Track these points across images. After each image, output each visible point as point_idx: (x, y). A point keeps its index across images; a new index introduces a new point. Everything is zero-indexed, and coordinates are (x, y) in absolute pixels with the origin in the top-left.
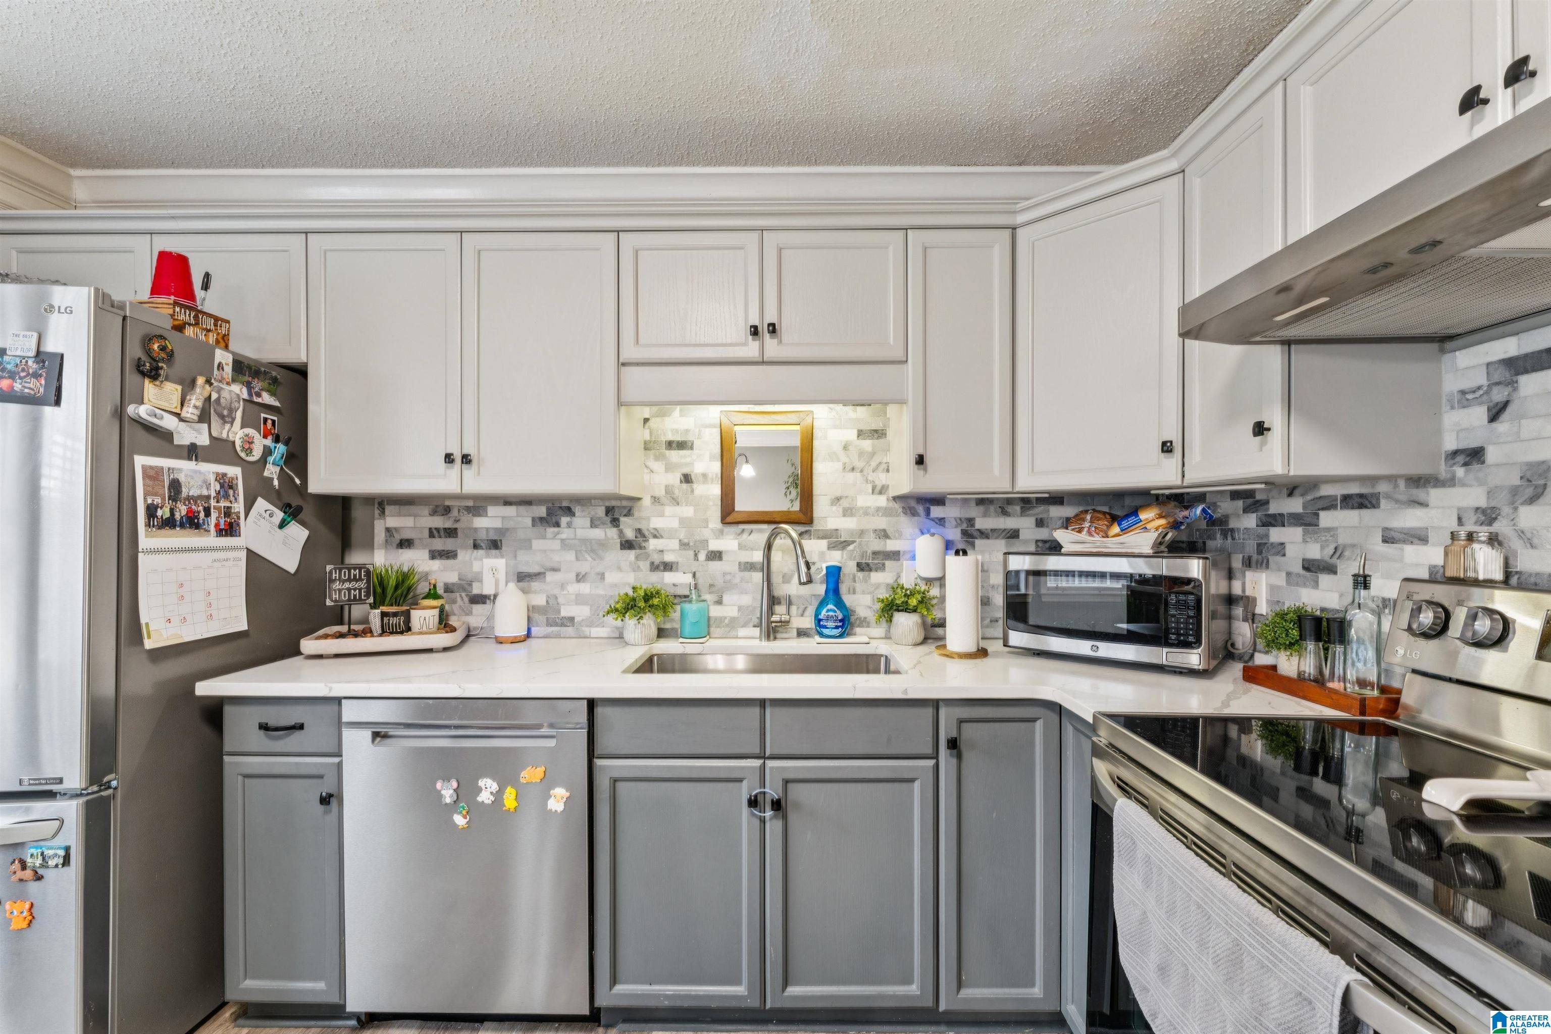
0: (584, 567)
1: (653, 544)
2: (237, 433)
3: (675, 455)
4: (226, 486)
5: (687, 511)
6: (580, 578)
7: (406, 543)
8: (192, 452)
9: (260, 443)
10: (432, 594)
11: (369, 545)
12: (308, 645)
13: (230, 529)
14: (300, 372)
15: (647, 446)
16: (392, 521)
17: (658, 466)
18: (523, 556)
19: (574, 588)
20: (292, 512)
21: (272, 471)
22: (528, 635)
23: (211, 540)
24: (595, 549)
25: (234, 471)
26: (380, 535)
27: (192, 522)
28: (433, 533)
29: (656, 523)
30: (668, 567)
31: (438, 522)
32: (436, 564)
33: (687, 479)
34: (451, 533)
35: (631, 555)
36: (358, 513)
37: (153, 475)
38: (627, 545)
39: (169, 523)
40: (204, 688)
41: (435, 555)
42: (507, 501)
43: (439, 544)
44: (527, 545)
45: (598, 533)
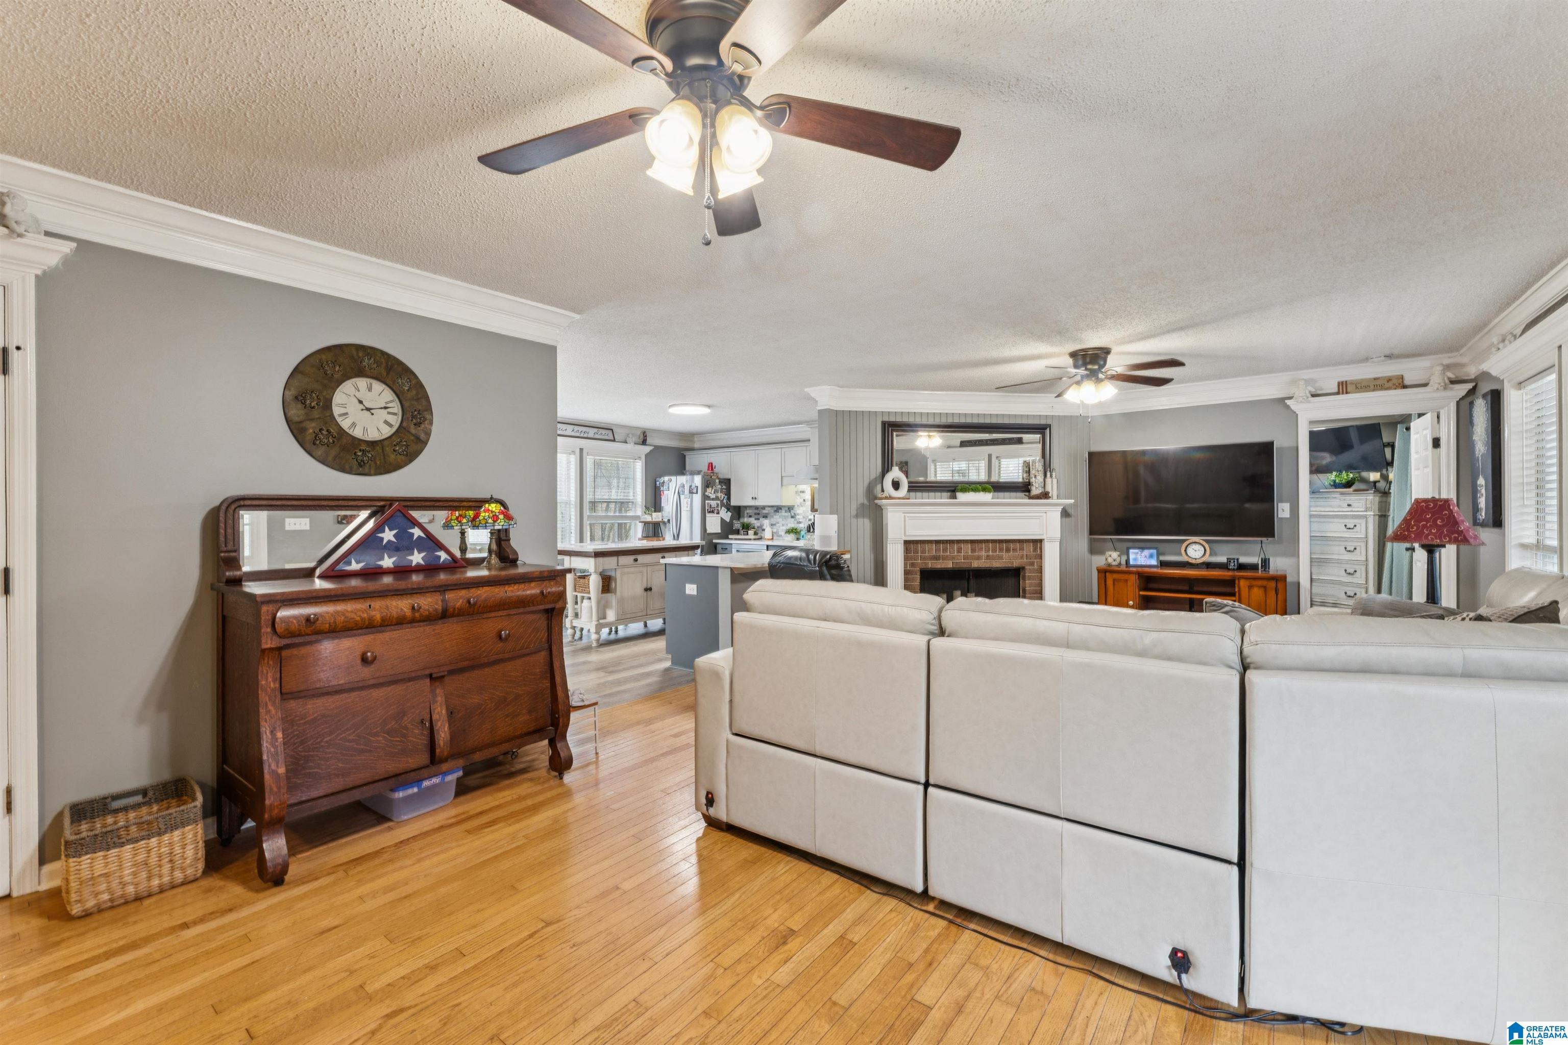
0: (783, 522)
1: (797, 517)
2: (719, 495)
3: (802, 494)
4: (718, 505)
5: (804, 508)
6: (783, 525)
7: (750, 516)
8: (713, 499)
9: (723, 496)
10: (754, 528)
11: (744, 517)
12: (730, 536)
13: (718, 513)
14: (729, 480)
15: (796, 492)
16: (748, 511)
17: (798, 497)
18: (772, 520)
19: (781, 528)
20: (728, 510)
21: (725, 501)
22: (772, 539)
23: (715, 515)
24: (786, 517)
25: (719, 502)
26: (746, 515)
27: (713, 512)
28: (755, 514)
29: (798, 512)
30: (800, 523)
31: (757, 511)
32: (756, 522)
33: (804, 500)
34: (759, 514)
35: (793, 519)
36: (742, 509)
37: (708, 504)
38: (792, 517)
39: (710, 512)
40: (715, 541)
41: (756, 519)
42: (769, 506)
43: (757, 517)
44: (773, 517)
45: (786, 514)
